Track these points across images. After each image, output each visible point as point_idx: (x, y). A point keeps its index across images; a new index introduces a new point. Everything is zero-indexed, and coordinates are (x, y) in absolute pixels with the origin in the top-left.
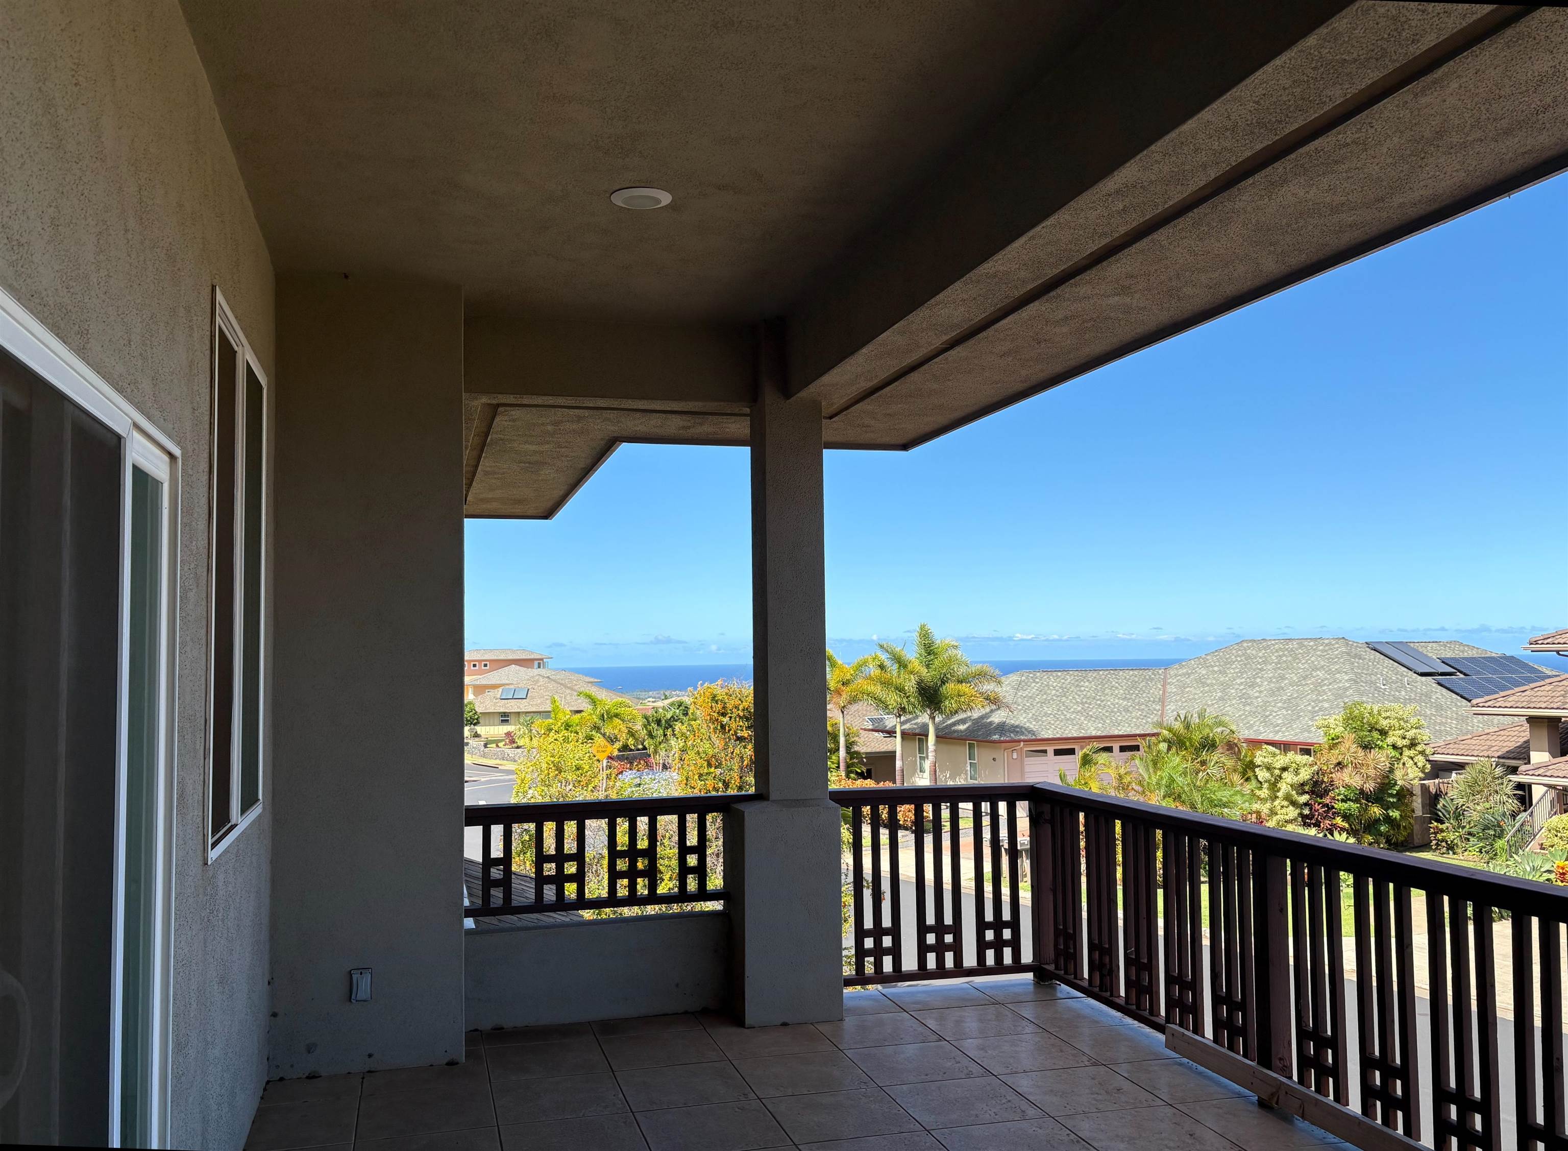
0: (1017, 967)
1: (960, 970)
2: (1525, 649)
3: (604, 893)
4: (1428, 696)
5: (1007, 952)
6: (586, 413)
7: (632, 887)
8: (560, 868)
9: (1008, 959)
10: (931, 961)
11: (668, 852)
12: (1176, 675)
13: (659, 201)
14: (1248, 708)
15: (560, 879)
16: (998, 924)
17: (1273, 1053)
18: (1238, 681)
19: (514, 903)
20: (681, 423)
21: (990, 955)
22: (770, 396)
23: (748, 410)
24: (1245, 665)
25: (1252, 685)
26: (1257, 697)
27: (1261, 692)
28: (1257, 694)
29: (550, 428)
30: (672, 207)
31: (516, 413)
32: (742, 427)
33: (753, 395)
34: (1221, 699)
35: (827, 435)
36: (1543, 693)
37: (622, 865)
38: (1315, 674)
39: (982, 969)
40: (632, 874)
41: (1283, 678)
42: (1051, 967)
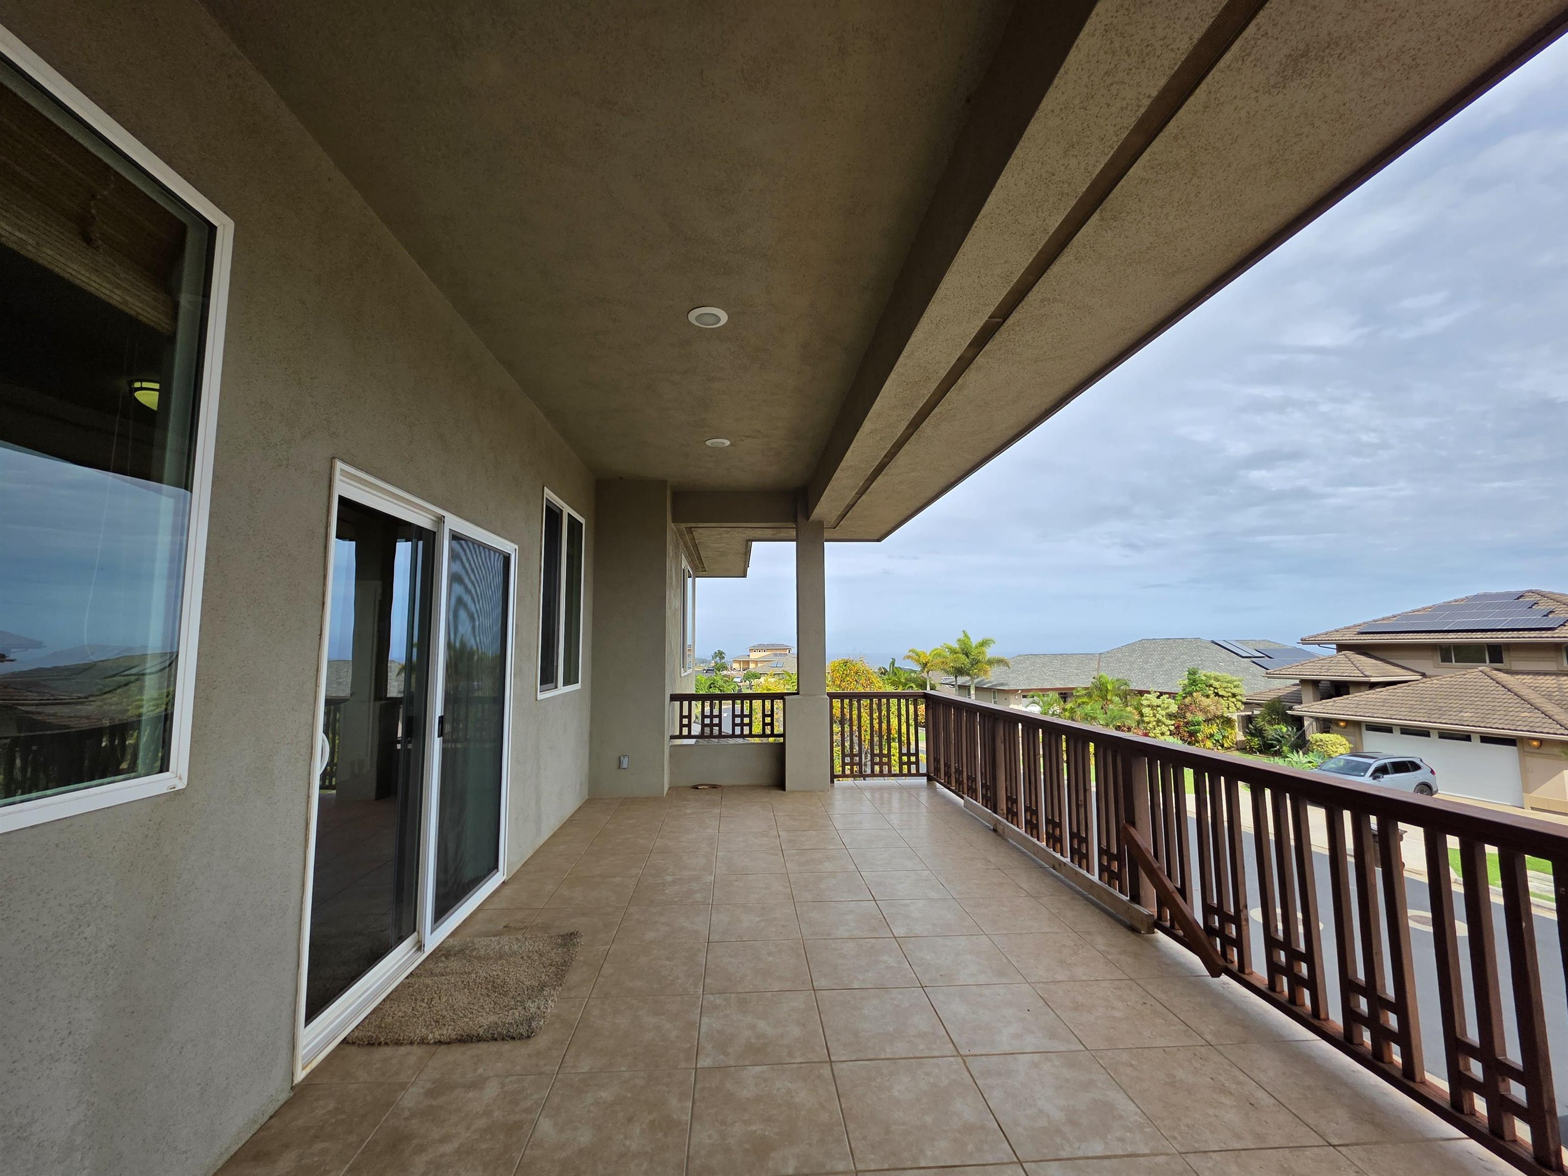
0: (918, 774)
1: (890, 775)
2: (1299, 643)
3: (731, 733)
4: (1247, 669)
5: (913, 767)
6: (729, 529)
7: (742, 730)
8: (712, 721)
9: (913, 771)
10: (877, 768)
11: (758, 716)
12: (1105, 657)
13: (725, 444)
14: (1143, 674)
15: (711, 725)
16: (909, 754)
17: (998, 807)
18: (1139, 660)
19: (692, 734)
20: (772, 533)
21: (905, 767)
22: (800, 519)
23: (795, 526)
24: (1143, 652)
25: (1147, 663)
26: (1148, 669)
27: (1151, 666)
28: (1149, 667)
29: (718, 536)
30: (731, 445)
31: (700, 530)
32: (793, 533)
33: (796, 521)
34: (1129, 669)
35: (826, 535)
36: (1309, 667)
37: (738, 720)
38: (1181, 657)
39: (901, 774)
40: (742, 725)
41: (1164, 659)
42: (932, 775)
